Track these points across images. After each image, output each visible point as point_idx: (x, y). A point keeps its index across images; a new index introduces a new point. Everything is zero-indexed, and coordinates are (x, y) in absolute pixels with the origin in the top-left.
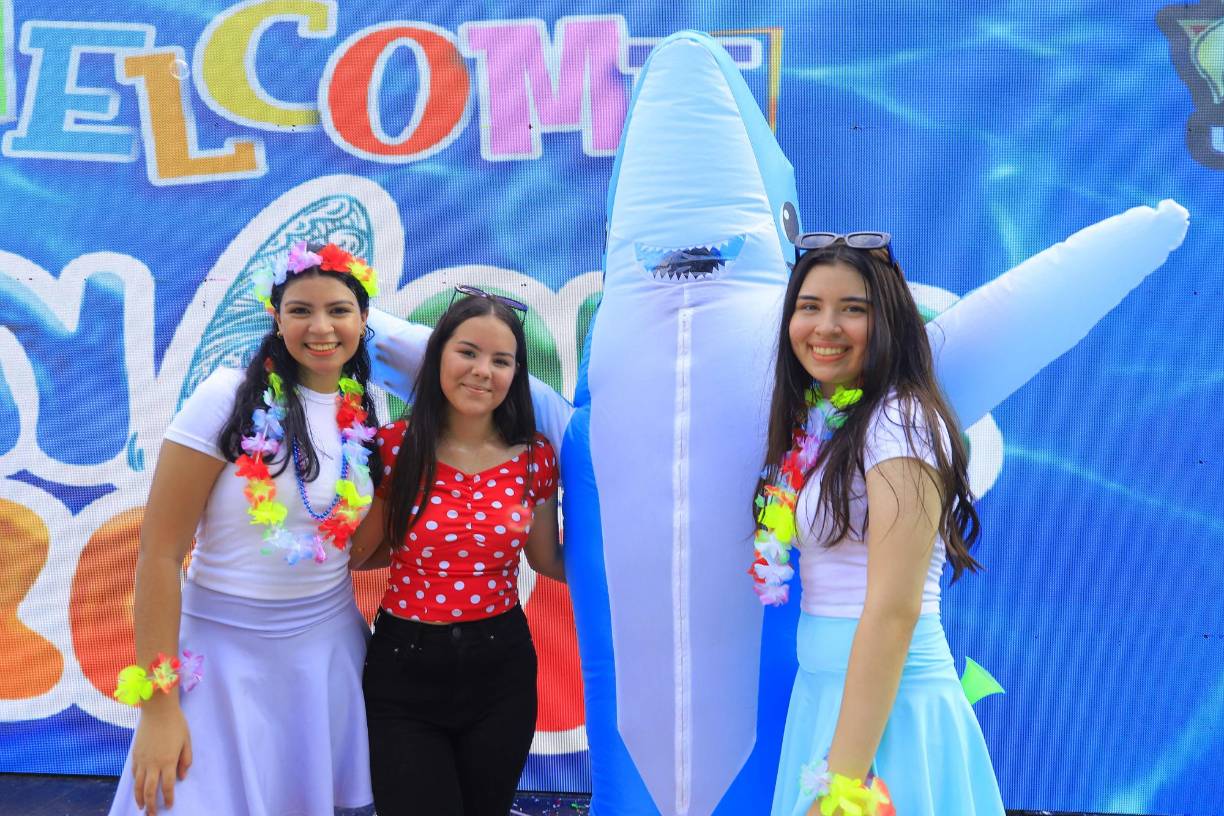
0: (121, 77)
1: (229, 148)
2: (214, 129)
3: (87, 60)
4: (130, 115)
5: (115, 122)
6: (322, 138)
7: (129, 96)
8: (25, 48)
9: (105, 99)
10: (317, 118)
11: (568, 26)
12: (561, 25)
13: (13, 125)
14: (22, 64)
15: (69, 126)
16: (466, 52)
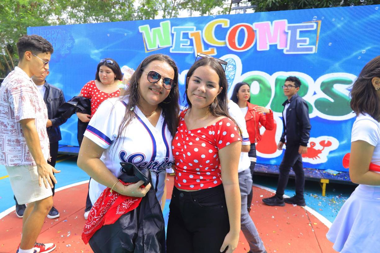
0: (190, 37)
1: (210, 49)
2: (207, 46)
3: (184, 34)
4: (192, 44)
5: (189, 46)
6: (226, 47)
7: (191, 40)
8: (173, 32)
9: (187, 41)
10: (225, 43)
11: (275, 23)
12: (274, 22)
13: (172, 47)
14: (173, 35)
15: (181, 47)
16: (254, 29)
